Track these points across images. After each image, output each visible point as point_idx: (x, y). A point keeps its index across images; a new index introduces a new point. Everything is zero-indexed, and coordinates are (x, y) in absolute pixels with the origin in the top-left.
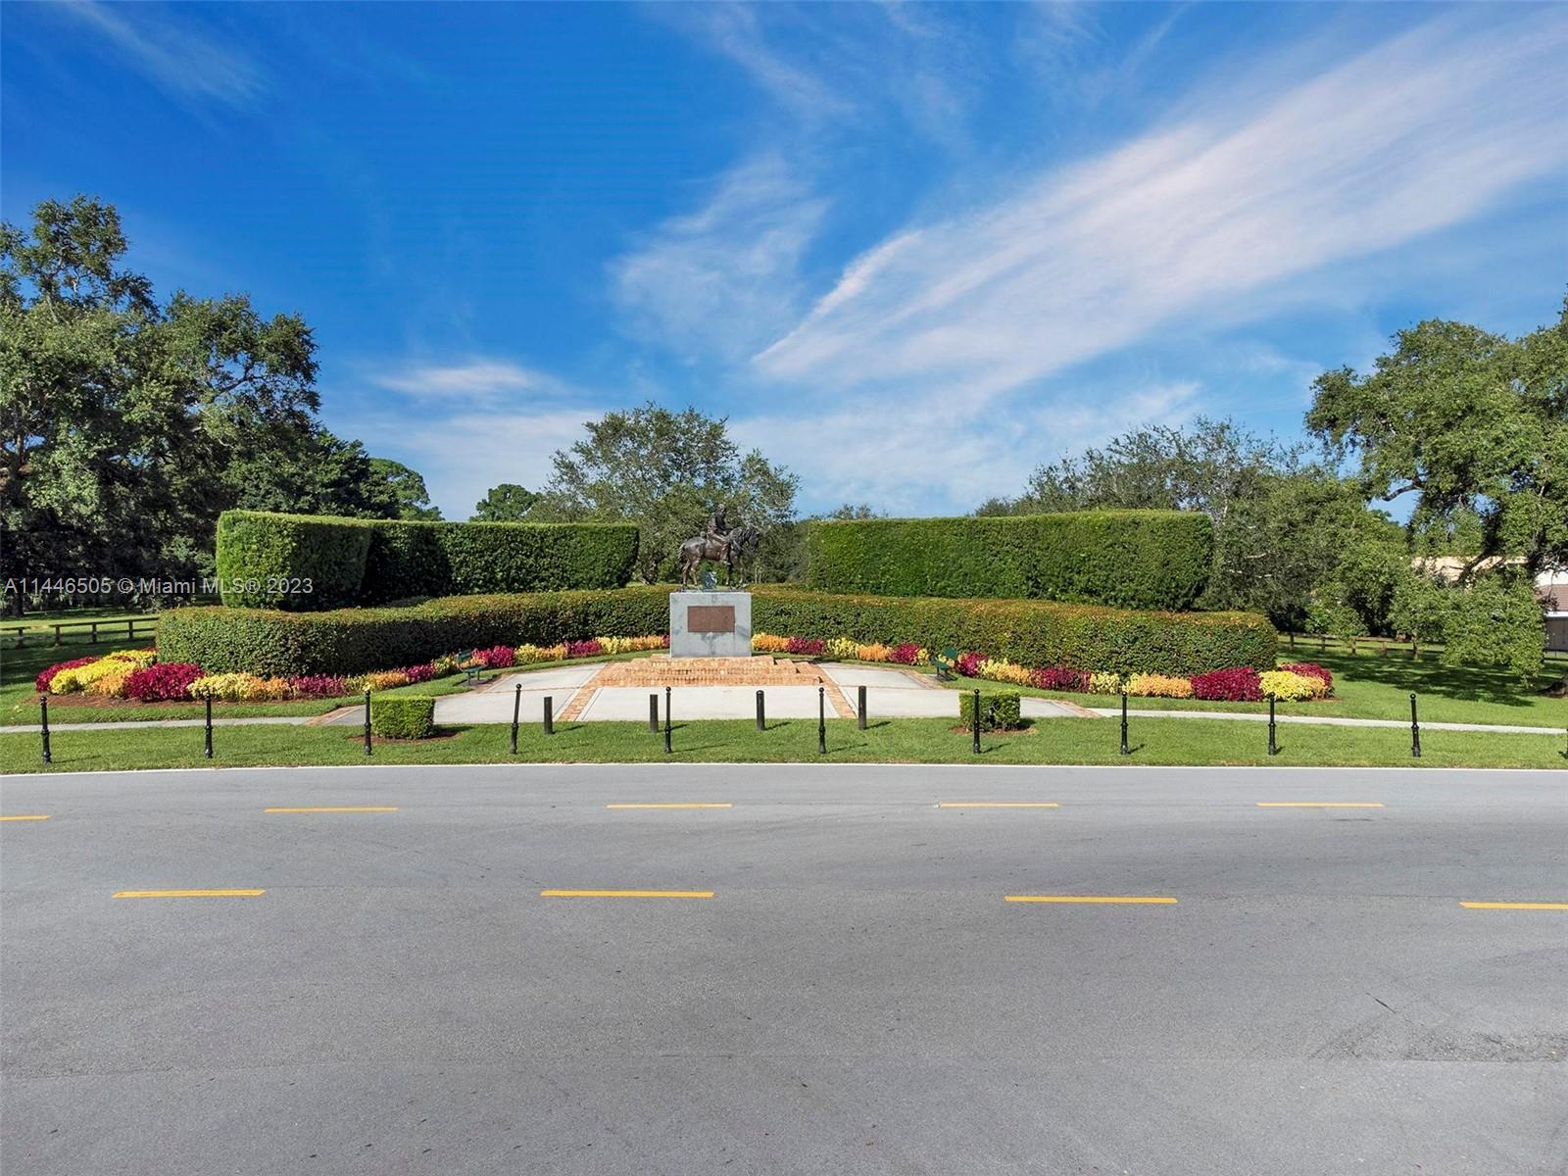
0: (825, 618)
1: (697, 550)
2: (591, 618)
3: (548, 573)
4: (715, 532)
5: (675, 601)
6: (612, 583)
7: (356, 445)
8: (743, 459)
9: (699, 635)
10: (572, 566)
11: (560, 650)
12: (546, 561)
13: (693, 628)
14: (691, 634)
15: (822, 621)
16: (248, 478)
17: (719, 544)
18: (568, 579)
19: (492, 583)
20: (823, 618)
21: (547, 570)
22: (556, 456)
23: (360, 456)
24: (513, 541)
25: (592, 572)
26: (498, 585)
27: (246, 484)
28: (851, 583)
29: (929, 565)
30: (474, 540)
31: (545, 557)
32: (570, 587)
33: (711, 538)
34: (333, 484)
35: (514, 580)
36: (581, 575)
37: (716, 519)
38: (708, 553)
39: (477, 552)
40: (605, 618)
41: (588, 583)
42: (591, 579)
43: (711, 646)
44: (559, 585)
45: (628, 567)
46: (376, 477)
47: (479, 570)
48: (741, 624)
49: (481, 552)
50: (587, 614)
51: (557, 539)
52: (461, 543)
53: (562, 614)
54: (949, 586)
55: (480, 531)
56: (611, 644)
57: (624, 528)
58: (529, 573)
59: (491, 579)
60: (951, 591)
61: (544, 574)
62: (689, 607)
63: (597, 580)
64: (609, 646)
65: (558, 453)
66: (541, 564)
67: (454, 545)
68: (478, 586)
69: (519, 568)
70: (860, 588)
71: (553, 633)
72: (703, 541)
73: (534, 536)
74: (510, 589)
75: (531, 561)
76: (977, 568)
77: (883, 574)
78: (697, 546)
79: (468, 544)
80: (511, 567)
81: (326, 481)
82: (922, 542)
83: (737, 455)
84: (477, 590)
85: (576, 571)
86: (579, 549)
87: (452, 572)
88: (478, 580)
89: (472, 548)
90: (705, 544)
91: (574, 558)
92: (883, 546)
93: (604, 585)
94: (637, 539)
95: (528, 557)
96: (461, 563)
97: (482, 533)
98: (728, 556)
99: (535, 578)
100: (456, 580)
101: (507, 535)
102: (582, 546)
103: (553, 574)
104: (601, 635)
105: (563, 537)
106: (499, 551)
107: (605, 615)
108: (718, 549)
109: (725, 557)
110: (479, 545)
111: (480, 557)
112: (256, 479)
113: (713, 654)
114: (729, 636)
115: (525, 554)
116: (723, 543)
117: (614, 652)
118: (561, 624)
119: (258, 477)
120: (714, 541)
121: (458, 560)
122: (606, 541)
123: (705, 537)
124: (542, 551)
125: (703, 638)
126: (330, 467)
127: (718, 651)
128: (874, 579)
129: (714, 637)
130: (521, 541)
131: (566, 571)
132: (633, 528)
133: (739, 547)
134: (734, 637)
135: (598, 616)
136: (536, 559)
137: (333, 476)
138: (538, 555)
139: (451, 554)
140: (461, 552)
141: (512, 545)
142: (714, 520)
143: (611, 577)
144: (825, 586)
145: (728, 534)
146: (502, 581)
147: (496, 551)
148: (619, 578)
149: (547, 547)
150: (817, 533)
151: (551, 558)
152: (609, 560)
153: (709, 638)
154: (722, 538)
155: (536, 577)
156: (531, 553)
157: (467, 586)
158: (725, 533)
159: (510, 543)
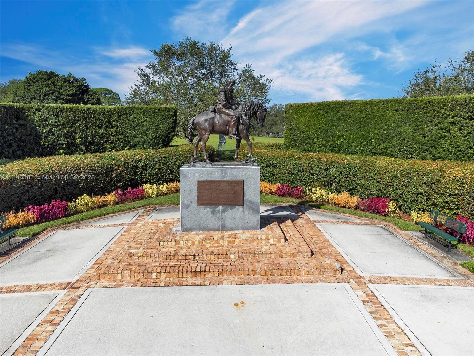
0: (302, 171)
1: (207, 125)
2: (140, 170)
3: (115, 139)
4: (225, 106)
5: (185, 176)
6: (159, 144)
7: (84, 79)
8: (240, 72)
9: (208, 210)
10: (131, 134)
11: (111, 197)
12: (114, 130)
13: (202, 202)
14: (201, 208)
15: (300, 173)
16: (36, 93)
17: (227, 118)
18: (129, 142)
19: (74, 146)
20: (300, 171)
21: (114, 136)
22: (139, 71)
23: (85, 84)
24: (88, 117)
25: (146, 137)
26: (79, 147)
27: (36, 95)
28: (314, 144)
29: (374, 132)
30: (57, 116)
31: (112, 127)
32: (131, 147)
33: (220, 112)
34: (72, 95)
35: (90, 143)
36: (138, 139)
37: (225, 93)
38: (217, 127)
39: (60, 125)
40: (150, 170)
41: (143, 145)
42: (145, 142)
43: (221, 219)
44: (123, 146)
45: (169, 134)
46: (91, 93)
47: (63, 138)
48: (250, 198)
49: (63, 125)
50: (136, 168)
51: (120, 116)
52: (47, 119)
53: (116, 169)
54: (389, 147)
55: (62, 111)
56: (151, 190)
57: (166, 108)
58: (101, 138)
59: (72, 143)
60: (391, 151)
61: (112, 139)
62: (199, 182)
63: (149, 142)
64: (150, 191)
65: (140, 69)
66: (110, 132)
67: (41, 120)
68: (63, 149)
69: (94, 136)
70: (320, 147)
71: (110, 183)
72: (212, 115)
73: (104, 114)
74: (88, 150)
75: (103, 130)
76: (415, 134)
77: (339, 137)
78: (206, 120)
79: (53, 119)
80: (88, 135)
81: (68, 94)
82: (370, 116)
83: (236, 70)
84: (62, 151)
85: (134, 137)
86: (135, 123)
87: (41, 139)
88: (63, 144)
89: (55, 122)
90: (214, 118)
91: (133, 128)
92: (339, 119)
93: (154, 146)
94: (176, 115)
95: (100, 128)
96: (48, 133)
97: (64, 112)
98: (237, 129)
99: (106, 142)
100: (44, 144)
101: (84, 113)
102: (137, 120)
103: (119, 139)
104: (146, 183)
105: (124, 114)
106: (78, 124)
107: (150, 167)
108: (227, 123)
109: (234, 131)
110: (61, 120)
111: (64, 128)
112: (40, 93)
113: (223, 228)
114: (238, 210)
115: (98, 126)
116: (232, 117)
117: (154, 196)
118: (116, 177)
119: (41, 92)
120: (223, 115)
121: (45, 130)
122: (154, 117)
123: (214, 111)
124: (110, 124)
125: (213, 212)
126: (70, 88)
127: (228, 224)
128: (332, 141)
129: (223, 211)
130: (94, 117)
131: (127, 137)
132: (172, 108)
133: (247, 121)
134: (243, 211)
135: (145, 168)
136: (106, 129)
137: (71, 92)
138: (107, 127)
139: (39, 127)
140: (47, 125)
141: (88, 120)
142: (222, 93)
143: (158, 140)
144: (296, 146)
145: (236, 108)
146: (81, 144)
147: (75, 124)
148: (164, 141)
149: (114, 121)
150: (290, 111)
151: (117, 128)
152: (156, 129)
153: (218, 212)
154: (231, 113)
155: (108, 141)
156: (102, 125)
157: (54, 148)
158: (234, 107)
159: (86, 119)
